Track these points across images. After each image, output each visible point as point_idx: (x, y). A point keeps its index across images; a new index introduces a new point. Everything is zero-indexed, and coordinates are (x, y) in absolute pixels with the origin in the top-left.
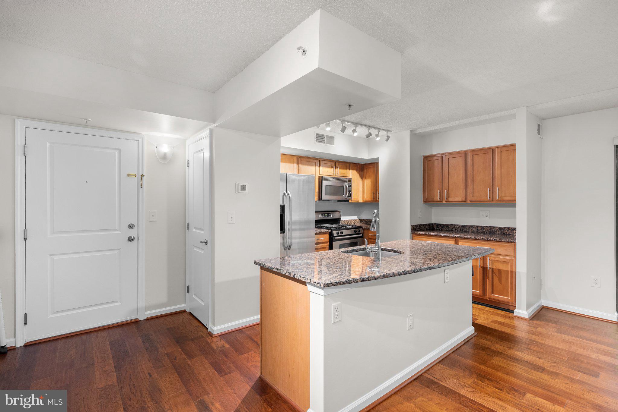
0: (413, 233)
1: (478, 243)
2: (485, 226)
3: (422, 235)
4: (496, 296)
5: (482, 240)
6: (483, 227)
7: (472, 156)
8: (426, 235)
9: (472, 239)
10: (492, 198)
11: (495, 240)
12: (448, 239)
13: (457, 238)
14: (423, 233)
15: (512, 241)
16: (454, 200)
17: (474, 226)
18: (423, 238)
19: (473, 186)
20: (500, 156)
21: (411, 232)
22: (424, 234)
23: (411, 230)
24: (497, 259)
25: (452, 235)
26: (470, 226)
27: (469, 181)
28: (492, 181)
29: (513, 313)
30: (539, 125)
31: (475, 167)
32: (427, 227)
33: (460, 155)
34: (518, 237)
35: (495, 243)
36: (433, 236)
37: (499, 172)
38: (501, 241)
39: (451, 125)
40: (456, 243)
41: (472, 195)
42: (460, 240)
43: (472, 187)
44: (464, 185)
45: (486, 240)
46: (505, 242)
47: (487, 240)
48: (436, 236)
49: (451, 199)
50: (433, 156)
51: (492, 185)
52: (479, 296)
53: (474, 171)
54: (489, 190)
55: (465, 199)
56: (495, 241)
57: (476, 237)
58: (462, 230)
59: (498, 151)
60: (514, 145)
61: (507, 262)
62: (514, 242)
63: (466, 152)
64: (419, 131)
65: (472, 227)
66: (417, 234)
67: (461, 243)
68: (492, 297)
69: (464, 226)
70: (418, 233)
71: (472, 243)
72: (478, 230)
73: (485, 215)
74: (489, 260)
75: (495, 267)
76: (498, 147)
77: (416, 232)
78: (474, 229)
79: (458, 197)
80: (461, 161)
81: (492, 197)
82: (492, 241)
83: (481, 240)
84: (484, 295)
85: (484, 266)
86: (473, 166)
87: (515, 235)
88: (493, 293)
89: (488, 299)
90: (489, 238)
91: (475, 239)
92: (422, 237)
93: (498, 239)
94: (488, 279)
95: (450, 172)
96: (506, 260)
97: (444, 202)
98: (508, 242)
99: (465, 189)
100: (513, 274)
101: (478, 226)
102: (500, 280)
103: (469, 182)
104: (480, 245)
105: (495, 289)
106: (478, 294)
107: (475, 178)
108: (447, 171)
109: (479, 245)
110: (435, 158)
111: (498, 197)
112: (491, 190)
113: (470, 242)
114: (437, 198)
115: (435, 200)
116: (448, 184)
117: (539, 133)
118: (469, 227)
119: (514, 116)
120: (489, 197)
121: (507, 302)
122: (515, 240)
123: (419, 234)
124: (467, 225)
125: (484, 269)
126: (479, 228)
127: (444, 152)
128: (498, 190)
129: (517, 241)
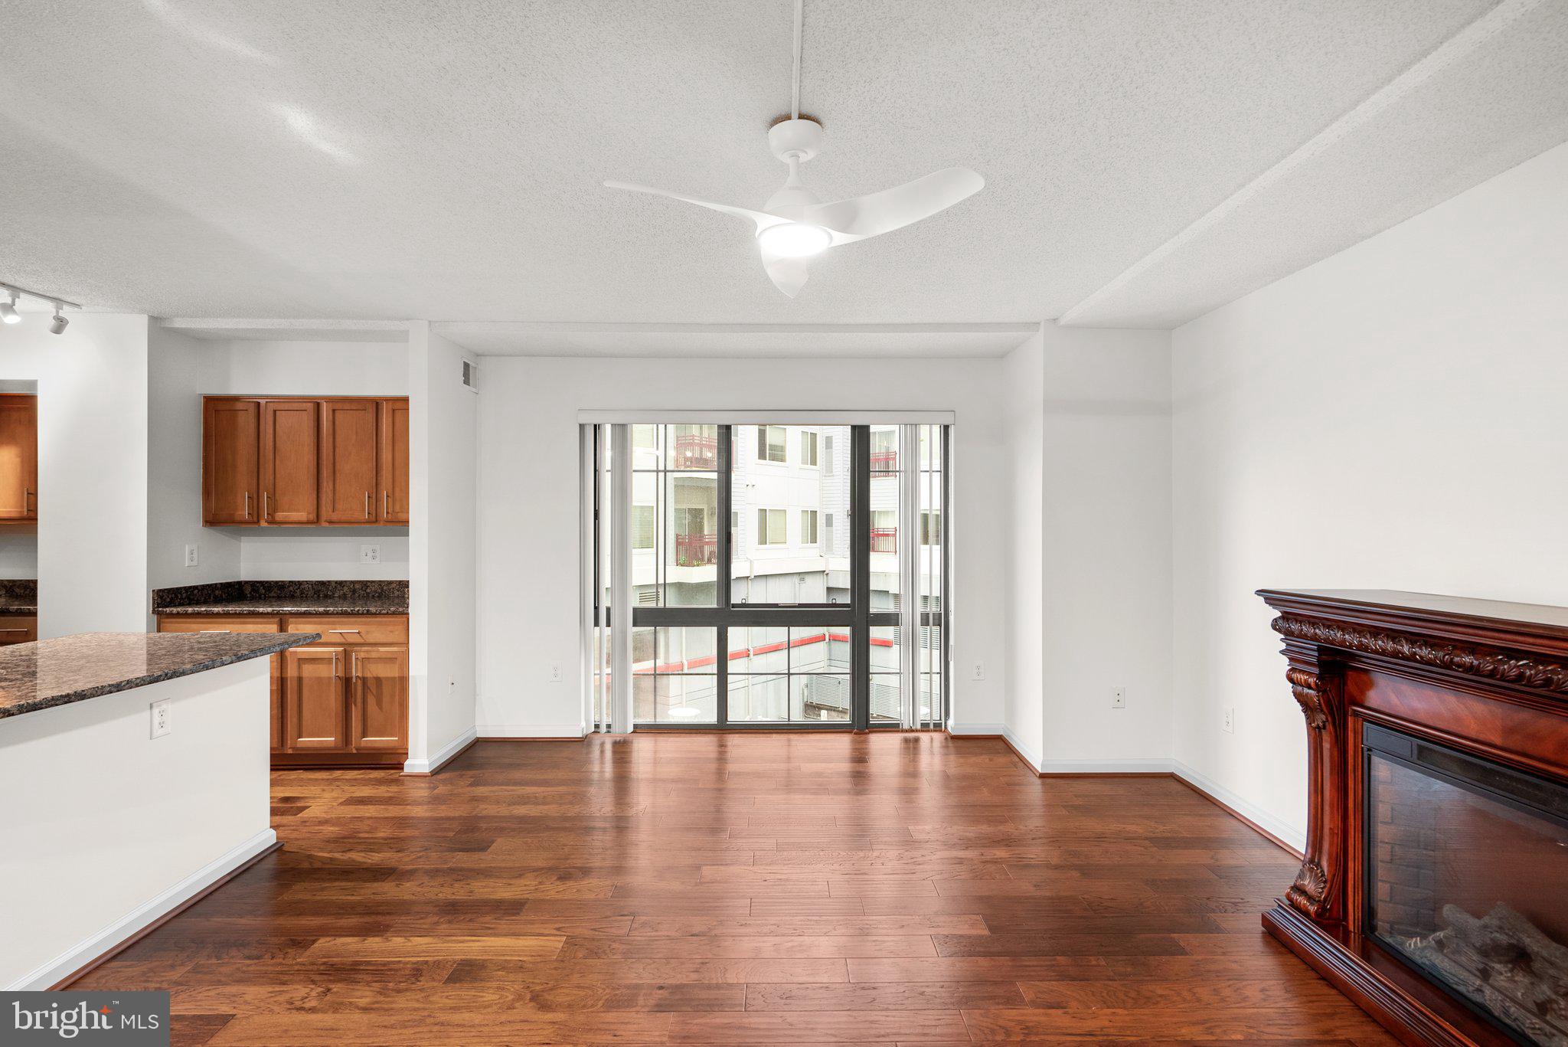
0: (159, 614)
1: (333, 623)
2: (369, 581)
3: (186, 615)
4: (373, 740)
5: (340, 614)
6: (365, 584)
7: (331, 413)
8: (199, 615)
9: (318, 614)
10: (374, 515)
11: (368, 611)
12: (253, 620)
13: (281, 614)
14: (190, 610)
15: (401, 609)
16: (287, 519)
17: (346, 581)
18: (190, 623)
19: (334, 484)
20: (390, 419)
21: (154, 610)
22: (191, 614)
23: (154, 603)
24: (374, 655)
25: (270, 610)
26: (336, 582)
27: (325, 473)
28: (375, 476)
29: (403, 769)
30: (466, 366)
31: (338, 439)
32: (217, 592)
33: (304, 406)
34: (412, 601)
35: (369, 620)
36: (218, 615)
37: (390, 457)
38: (380, 614)
39: (269, 327)
40: (282, 628)
41: (332, 507)
42: (291, 620)
43: (331, 487)
44: (312, 481)
45: (349, 614)
46: (387, 613)
47: (353, 614)
48: (227, 615)
49: (280, 516)
50: (235, 399)
51: (374, 484)
52: (335, 748)
53: (337, 450)
54: (369, 497)
55: (315, 517)
56: (369, 613)
57: (328, 609)
58: (317, 592)
59: (386, 408)
60: (406, 400)
61: (390, 660)
62: (405, 611)
63: (319, 401)
64: (179, 323)
65: (341, 583)
66: (171, 615)
67: (292, 626)
68: (363, 745)
69: (322, 583)
70: (175, 610)
71: (320, 623)
72: (354, 591)
73: (370, 554)
74: (357, 659)
75: (369, 675)
76: (388, 400)
77: (168, 610)
78: (346, 589)
79: (298, 511)
80: (306, 421)
81: (374, 512)
82: (363, 614)
83: (337, 614)
84: (346, 746)
85: (347, 676)
86: (334, 438)
87: (407, 596)
88: (364, 735)
89: (354, 751)
90: (356, 609)
91: (326, 614)
92: (186, 623)
93: (373, 609)
94: (355, 705)
95: (277, 445)
96: (389, 656)
97: (263, 524)
98: (394, 613)
99: (316, 492)
100: (402, 683)
101: (353, 582)
102: (379, 703)
103: (325, 475)
104: (337, 626)
105: (369, 725)
106: (333, 745)
107: (338, 467)
108: (271, 444)
109: (334, 626)
110: (239, 406)
111: (387, 513)
112: (374, 497)
113: (315, 623)
114: (245, 514)
115: (237, 518)
116: (272, 478)
117: (467, 382)
118: (334, 584)
119: (402, 337)
120: (369, 513)
121: (392, 749)
122: (408, 607)
123: (178, 613)
124: (329, 582)
125: (347, 682)
126: (357, 586)
127: (260, 393)
128: (387, 496)
129: (411, 610)
